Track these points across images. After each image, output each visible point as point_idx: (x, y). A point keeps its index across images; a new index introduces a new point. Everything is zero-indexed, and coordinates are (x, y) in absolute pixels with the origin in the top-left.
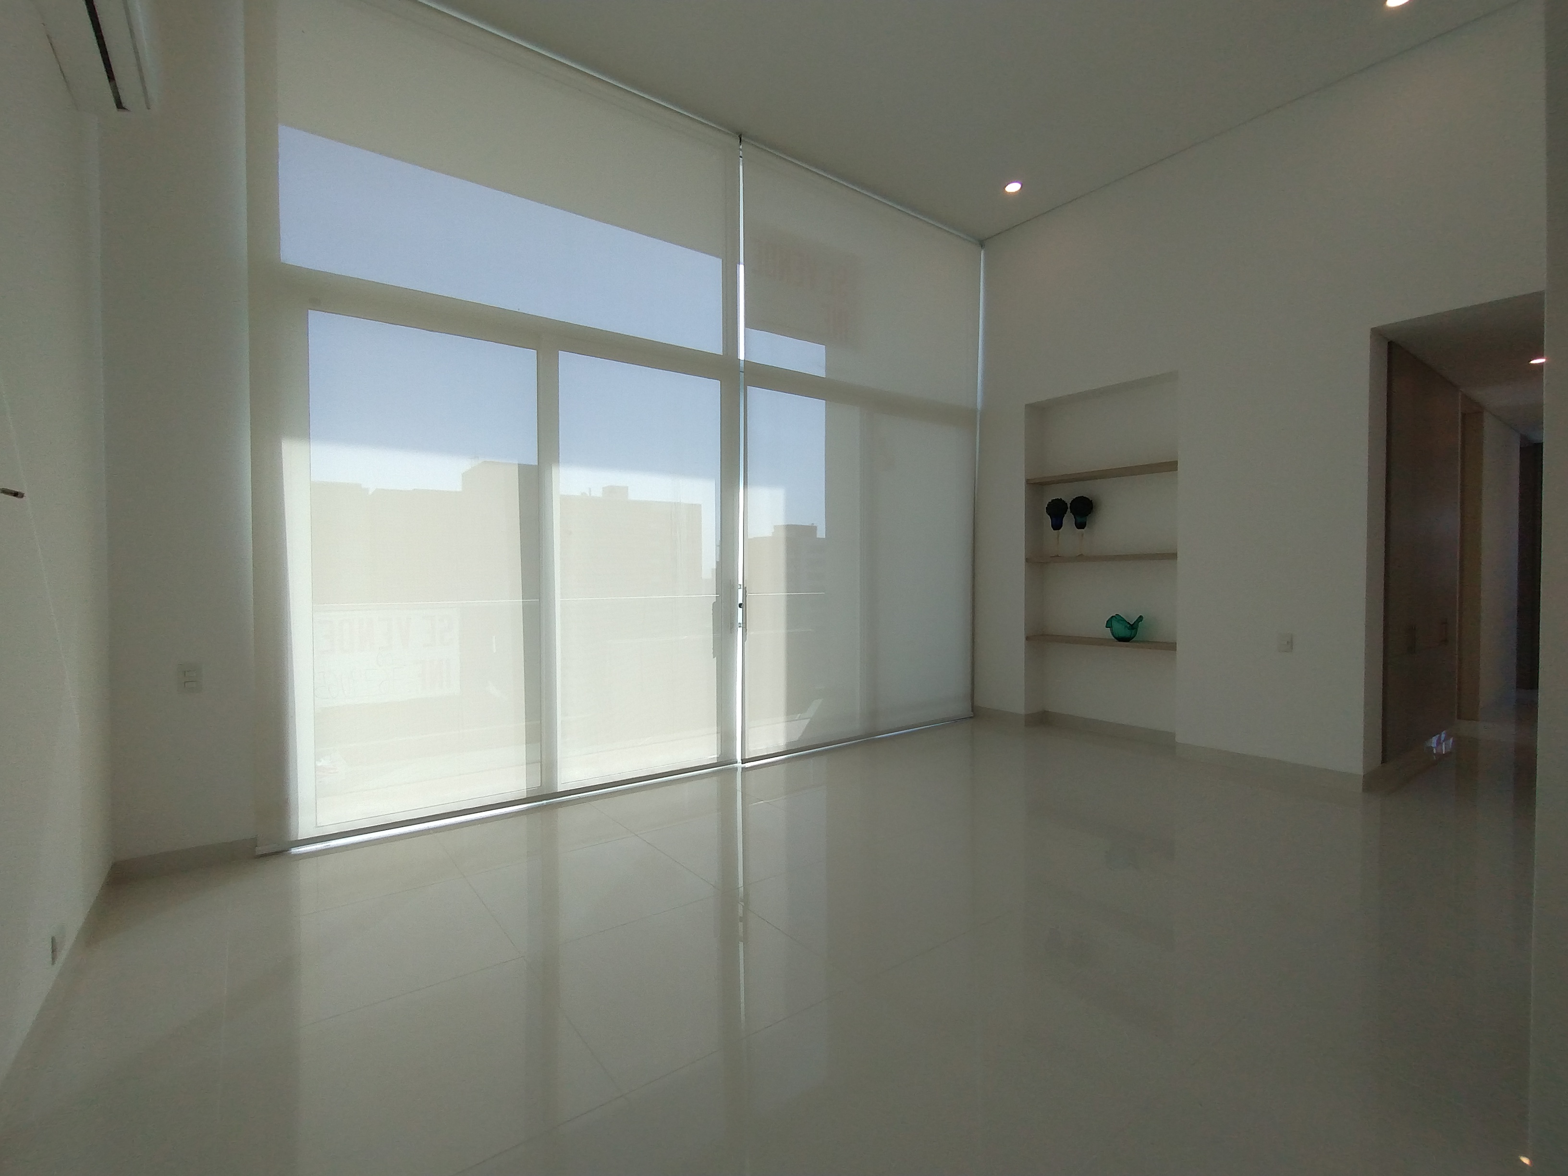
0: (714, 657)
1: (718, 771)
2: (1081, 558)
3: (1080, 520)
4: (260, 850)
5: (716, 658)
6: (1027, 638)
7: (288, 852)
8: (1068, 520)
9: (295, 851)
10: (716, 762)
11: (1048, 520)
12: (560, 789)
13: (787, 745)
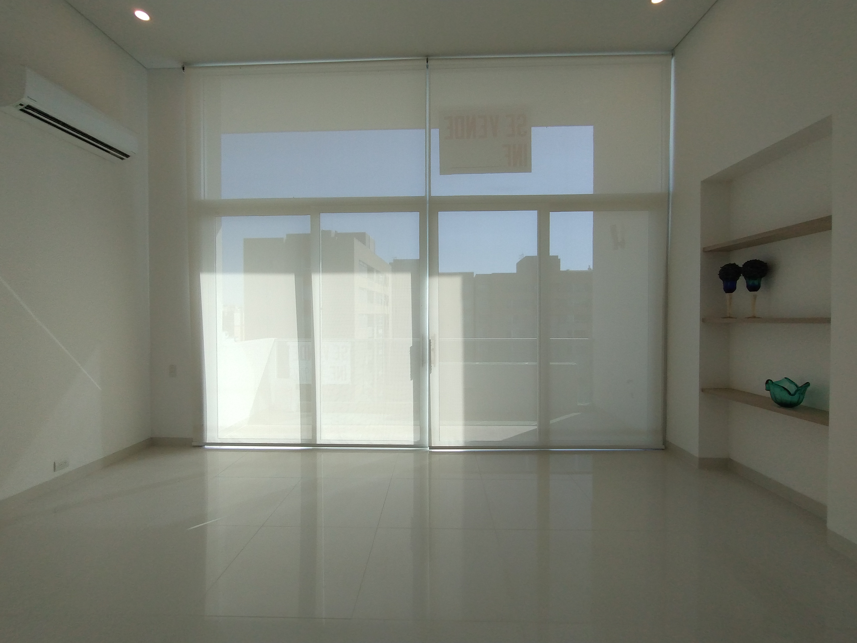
0: (411, 380)
1: (415, 450)
2: (754, 318)
3: (751, 282)
4: (194, 444)
5: (412, 381)
6: (703, 390)
7: (204, 447)
8: (741, 282)
9: (206, 447)
10: (413, 444)
11: (720, 284)
12: (318, 443)
13: (465, 442)
